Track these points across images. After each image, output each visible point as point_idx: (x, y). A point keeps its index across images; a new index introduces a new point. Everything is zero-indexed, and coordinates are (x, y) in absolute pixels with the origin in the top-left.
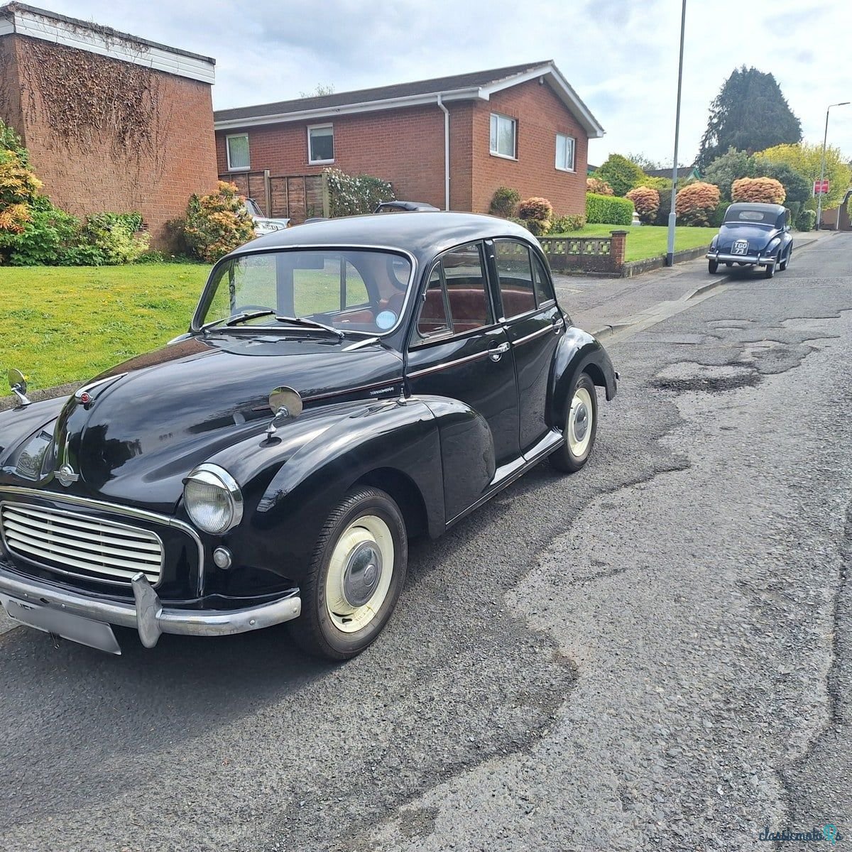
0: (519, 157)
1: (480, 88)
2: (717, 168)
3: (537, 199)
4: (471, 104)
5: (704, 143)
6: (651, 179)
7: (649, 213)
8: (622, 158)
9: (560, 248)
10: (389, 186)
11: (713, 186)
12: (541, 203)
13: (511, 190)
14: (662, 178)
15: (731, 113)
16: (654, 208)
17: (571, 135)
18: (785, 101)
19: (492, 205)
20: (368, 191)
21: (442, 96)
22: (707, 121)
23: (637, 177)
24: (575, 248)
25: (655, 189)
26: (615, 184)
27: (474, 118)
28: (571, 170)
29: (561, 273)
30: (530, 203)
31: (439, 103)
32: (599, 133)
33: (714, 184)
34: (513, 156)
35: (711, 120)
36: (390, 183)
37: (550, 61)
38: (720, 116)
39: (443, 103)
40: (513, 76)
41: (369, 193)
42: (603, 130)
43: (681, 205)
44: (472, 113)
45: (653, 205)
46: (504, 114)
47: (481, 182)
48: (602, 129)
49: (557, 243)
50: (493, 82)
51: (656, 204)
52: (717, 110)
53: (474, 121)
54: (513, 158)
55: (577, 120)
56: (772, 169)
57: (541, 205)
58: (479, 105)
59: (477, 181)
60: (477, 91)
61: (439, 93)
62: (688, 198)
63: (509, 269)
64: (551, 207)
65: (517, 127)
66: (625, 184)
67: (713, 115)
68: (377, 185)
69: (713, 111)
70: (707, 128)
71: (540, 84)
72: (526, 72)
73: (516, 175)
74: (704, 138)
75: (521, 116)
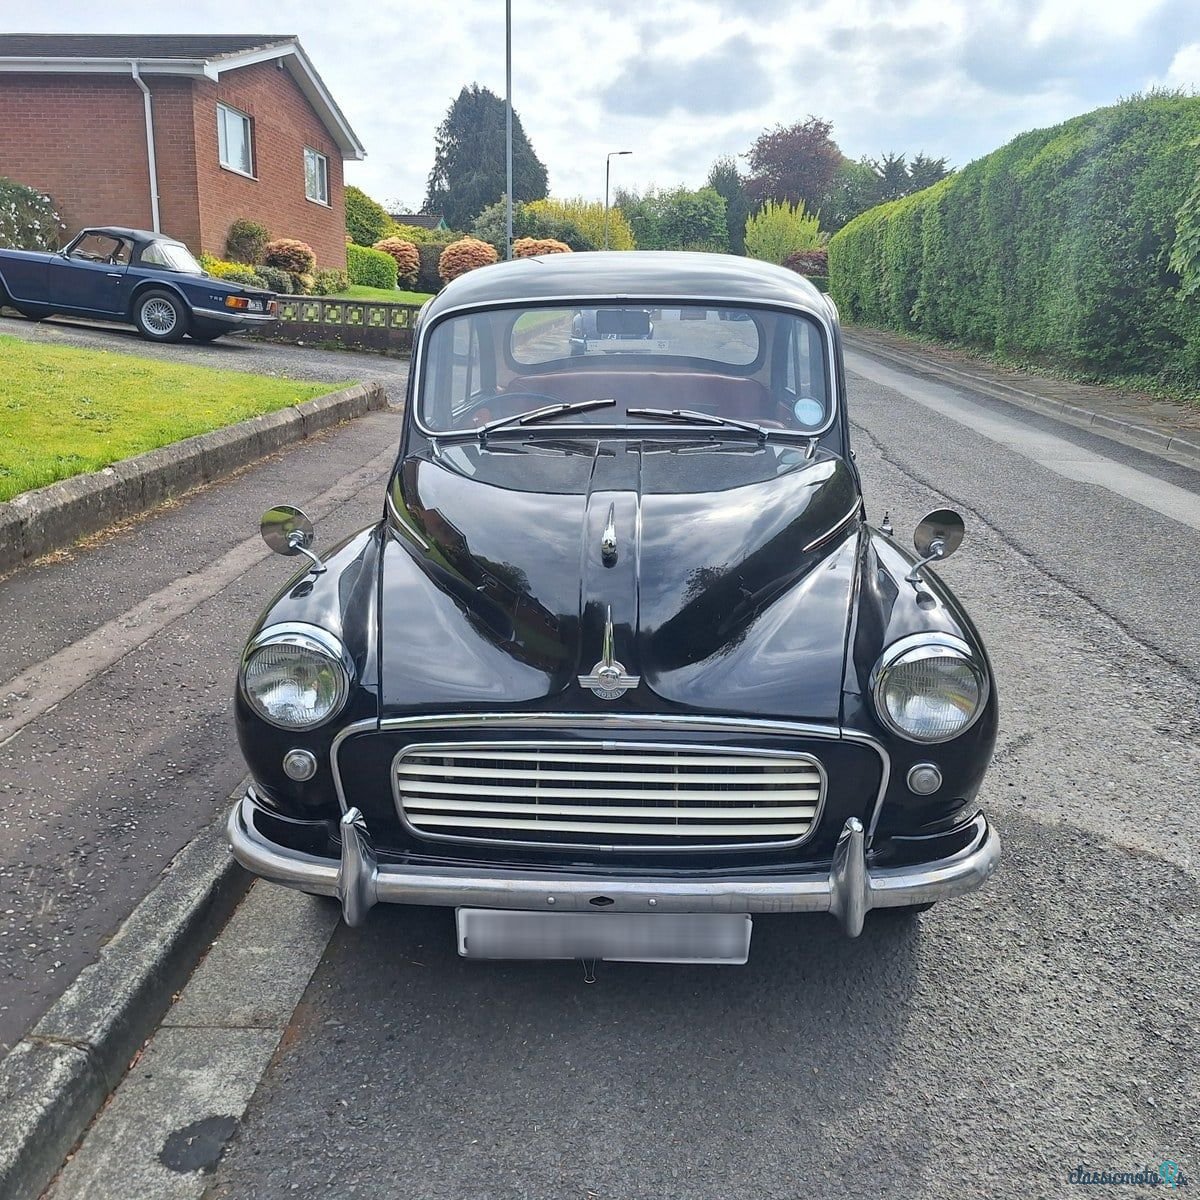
0: (258, 175)
1: (207, 62)
2: (491, 221)
3: (291, 242)
4: (187, 84)
5: (432, 184)
6: (403, 226)
7: (408, 274)
8: (360, 193)
9: (377, 317)
10: (47, 200)
11: (488, 245)
12: (299, 248)
13: (256, 222)
14: (418, 228)
15: (464, 147)
16: (414, 269)
17: (321, 152)
18: (528, 139)
19: (229, 245)
20: (13, 206)
21: (139, 65)
22: (434, 154)
23: (384, 223)
24: (399, 319)
25: (412, 242)
26: (354, 230)
27: (195, 106)
28: (324, 203)
29: (383, 354)
30: (280, 247)
31: (135, 76)
32: (359, 154)
33: (488, 243)
34: (249, 172)
35: (440, 153)
36: (48, 196)
37: (294, 37)
38: (449, 148)
39: (141, 75)
40: (248, 51)
41: (15, 209)
42: (364, 150)
43: (451, 268)
44: (191, 98)
45: (412, 265)
46: (236, 108)
47: (211, 207)
48: (361, 148)
49: (371, 309)
50: (223, 55)
51: (415, 264)
52: (445, 140)
53: (195, 112)
54: (250, 176)
55: (328, 131)
56: (557, 229)
57: (299, 252)
58: (201, 87)
59: (205, 205)
60: (201, 66)
61: (134, 60)
62: (458, 259)
63: (301, 343)
64: (314, 255)
65: (253, 128)
66: (368, 231)
67: (441, 146)
68: (26, 196)
69: (440, 142)
70: (434, 163)
71: (278, 68)
72: (265, 48)
73: (256, 202)
74: (432, 177)
75: (257, 113)
